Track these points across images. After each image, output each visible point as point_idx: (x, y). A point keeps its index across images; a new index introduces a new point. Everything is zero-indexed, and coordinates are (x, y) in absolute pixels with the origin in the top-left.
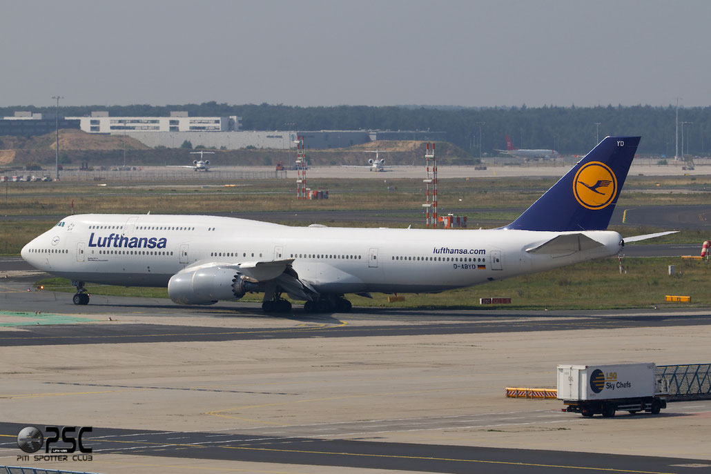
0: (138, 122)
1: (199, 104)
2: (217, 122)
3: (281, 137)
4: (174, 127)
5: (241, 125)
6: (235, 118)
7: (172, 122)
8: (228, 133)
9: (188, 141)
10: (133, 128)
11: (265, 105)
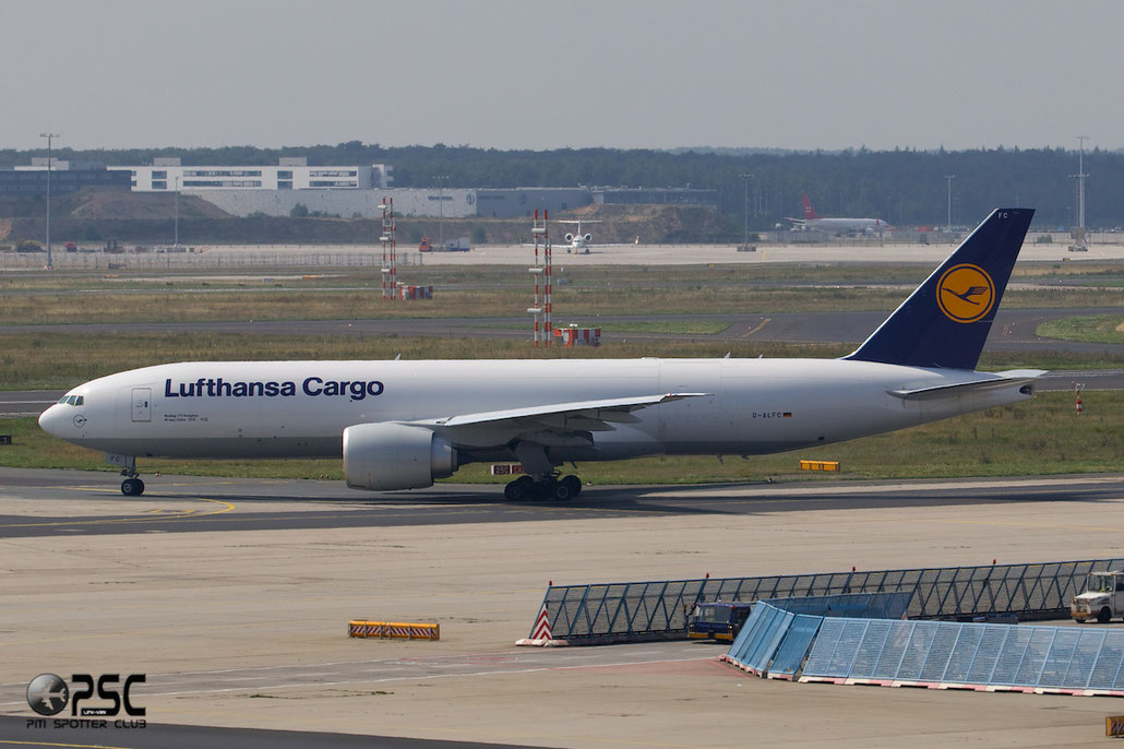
0: (228, 174)
1: (335, 145)
2: (353, 174)
3: (450, 198)
4: (285, 181)
5: (391, 179)
6: (381, 167)
7: (281, 174)
8: (368, 192)
9: (302, 204)
10: (219, 184)
11: (440, 147)
